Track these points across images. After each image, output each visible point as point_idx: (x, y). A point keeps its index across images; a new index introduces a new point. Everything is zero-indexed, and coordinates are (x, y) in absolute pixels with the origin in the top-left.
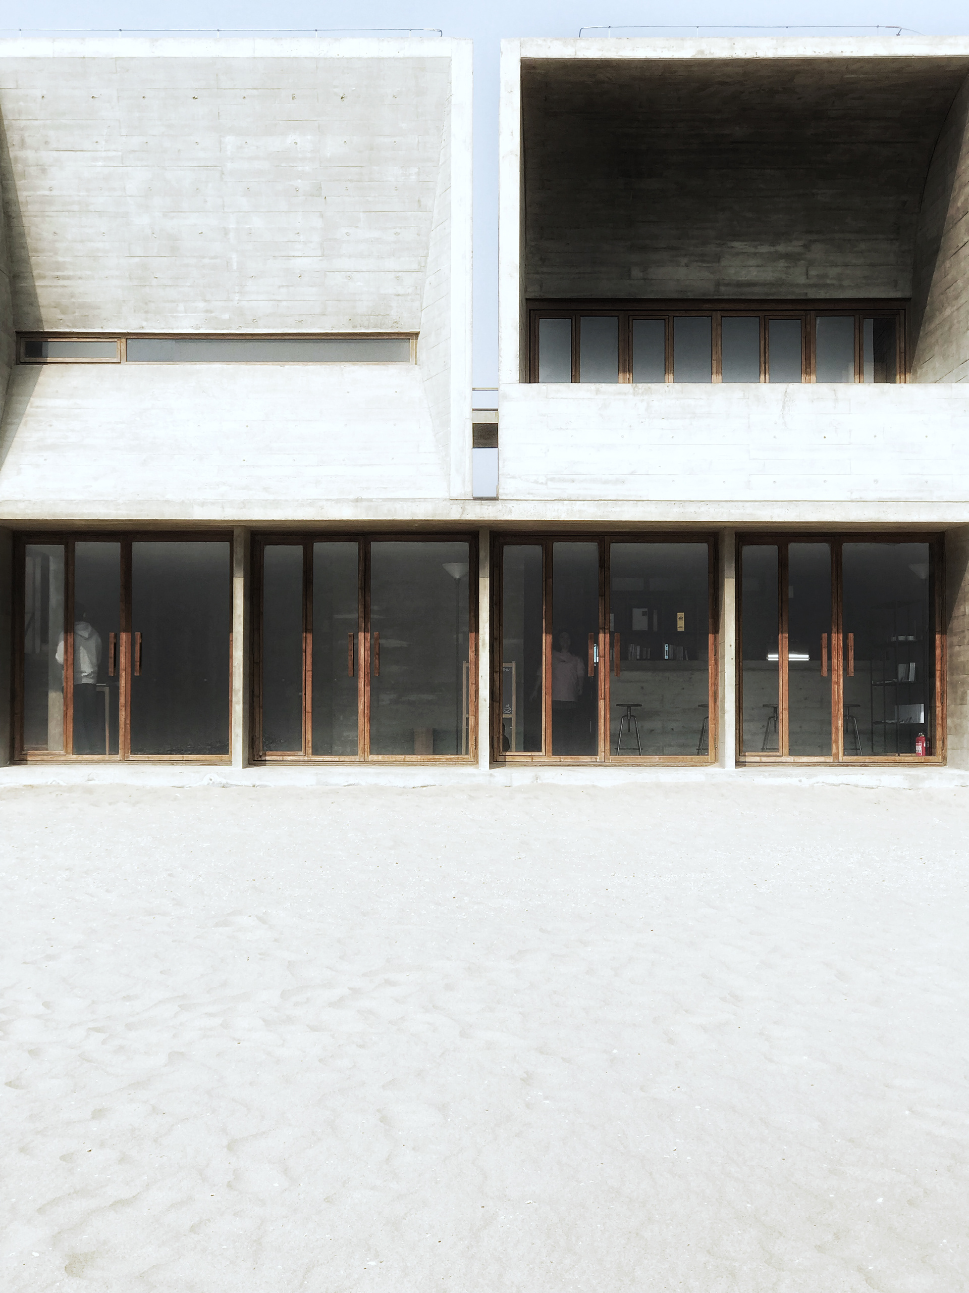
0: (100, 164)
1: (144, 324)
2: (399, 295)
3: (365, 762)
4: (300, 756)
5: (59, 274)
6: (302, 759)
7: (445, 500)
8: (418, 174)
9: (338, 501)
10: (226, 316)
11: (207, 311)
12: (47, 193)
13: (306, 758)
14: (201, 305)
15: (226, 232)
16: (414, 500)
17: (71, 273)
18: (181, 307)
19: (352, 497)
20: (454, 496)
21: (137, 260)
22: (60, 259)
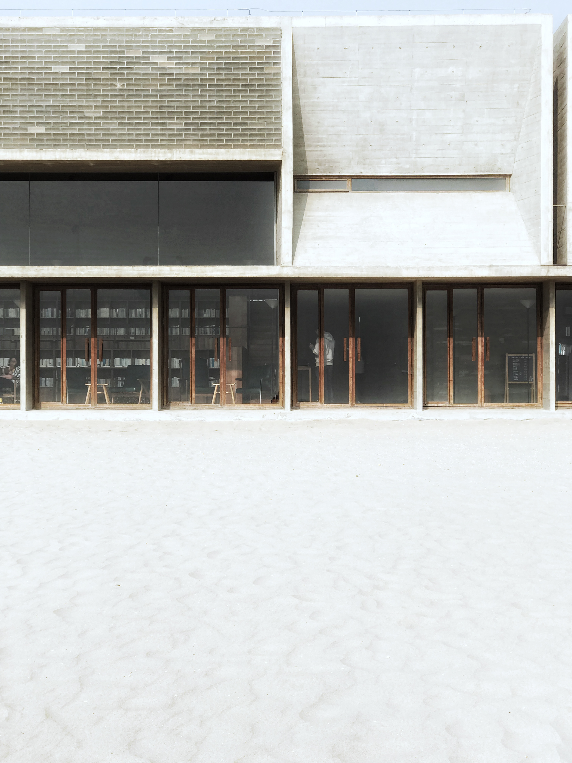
0: (346, 84)
1: (362, 171)
2: (502, 154)
3: (481, 407)
4: (447, 404)
5: (319, 144)
6: (448, 405)
7: (538, 266)
8: (519, 88)
9: (480, 267)
10: (407, 166)
11: (397, 164)
12: (316, 100)
13: (450, 405)
14: (394, 160)
15: (411, 120)
16: (521, 266)
17: (325, 144)
18: (383, 161)
19: (487, 264)
20: (543, 263)
21: (361, 136)
22: (320, 136)
